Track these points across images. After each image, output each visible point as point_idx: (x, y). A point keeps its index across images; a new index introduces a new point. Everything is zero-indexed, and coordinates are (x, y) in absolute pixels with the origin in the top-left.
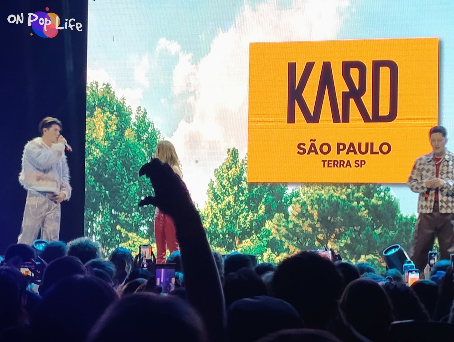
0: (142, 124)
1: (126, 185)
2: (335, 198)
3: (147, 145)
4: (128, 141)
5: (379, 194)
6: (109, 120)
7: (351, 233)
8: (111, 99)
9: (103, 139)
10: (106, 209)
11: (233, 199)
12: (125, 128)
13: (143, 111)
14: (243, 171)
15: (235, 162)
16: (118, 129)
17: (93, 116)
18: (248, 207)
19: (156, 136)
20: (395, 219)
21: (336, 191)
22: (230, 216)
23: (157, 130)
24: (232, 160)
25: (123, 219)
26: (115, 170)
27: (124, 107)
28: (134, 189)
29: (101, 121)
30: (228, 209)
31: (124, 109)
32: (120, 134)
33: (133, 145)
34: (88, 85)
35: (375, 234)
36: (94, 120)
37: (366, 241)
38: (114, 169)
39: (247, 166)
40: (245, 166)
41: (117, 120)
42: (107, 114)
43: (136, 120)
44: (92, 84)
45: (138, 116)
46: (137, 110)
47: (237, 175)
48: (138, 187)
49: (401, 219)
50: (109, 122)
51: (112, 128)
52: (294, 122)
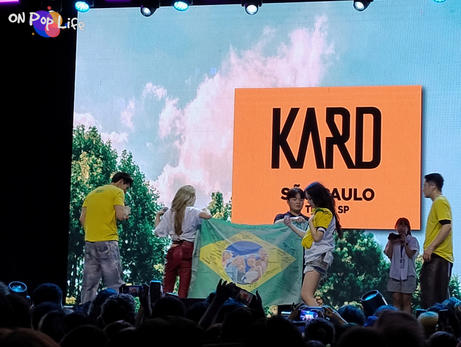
0: (128, 167)
5: (362, 241)
6: (94, 163)
7: (335, 279)
8: (97, 142)
9: (88, 182)
12: (110, 172)
13: (129, 154)
14: (227, 216)
15: (220, 206)
16: (103, 172)
17: (79, 159)
19: (141, 179)
20: (378, 265)
24: (216, 204)
27: (110, 150)
29: (86, 164)
31: (110, 153)
32: (105, 177)
34: (75, 128)
35: (359, 280)
36: (80, 163)
37: (350, 287)
39: (231, 210)
40: (229, 211)
41: (102, 164)
42: (92, 158)
43: (121, 163)
44: (78, 127)
45: (124, 159)
46: (122, 154)
47: (221, 219)
48: (122, 230)
49: (384, 266)
50: (94, 165)
51: (97, 171)
52: (278, 168)
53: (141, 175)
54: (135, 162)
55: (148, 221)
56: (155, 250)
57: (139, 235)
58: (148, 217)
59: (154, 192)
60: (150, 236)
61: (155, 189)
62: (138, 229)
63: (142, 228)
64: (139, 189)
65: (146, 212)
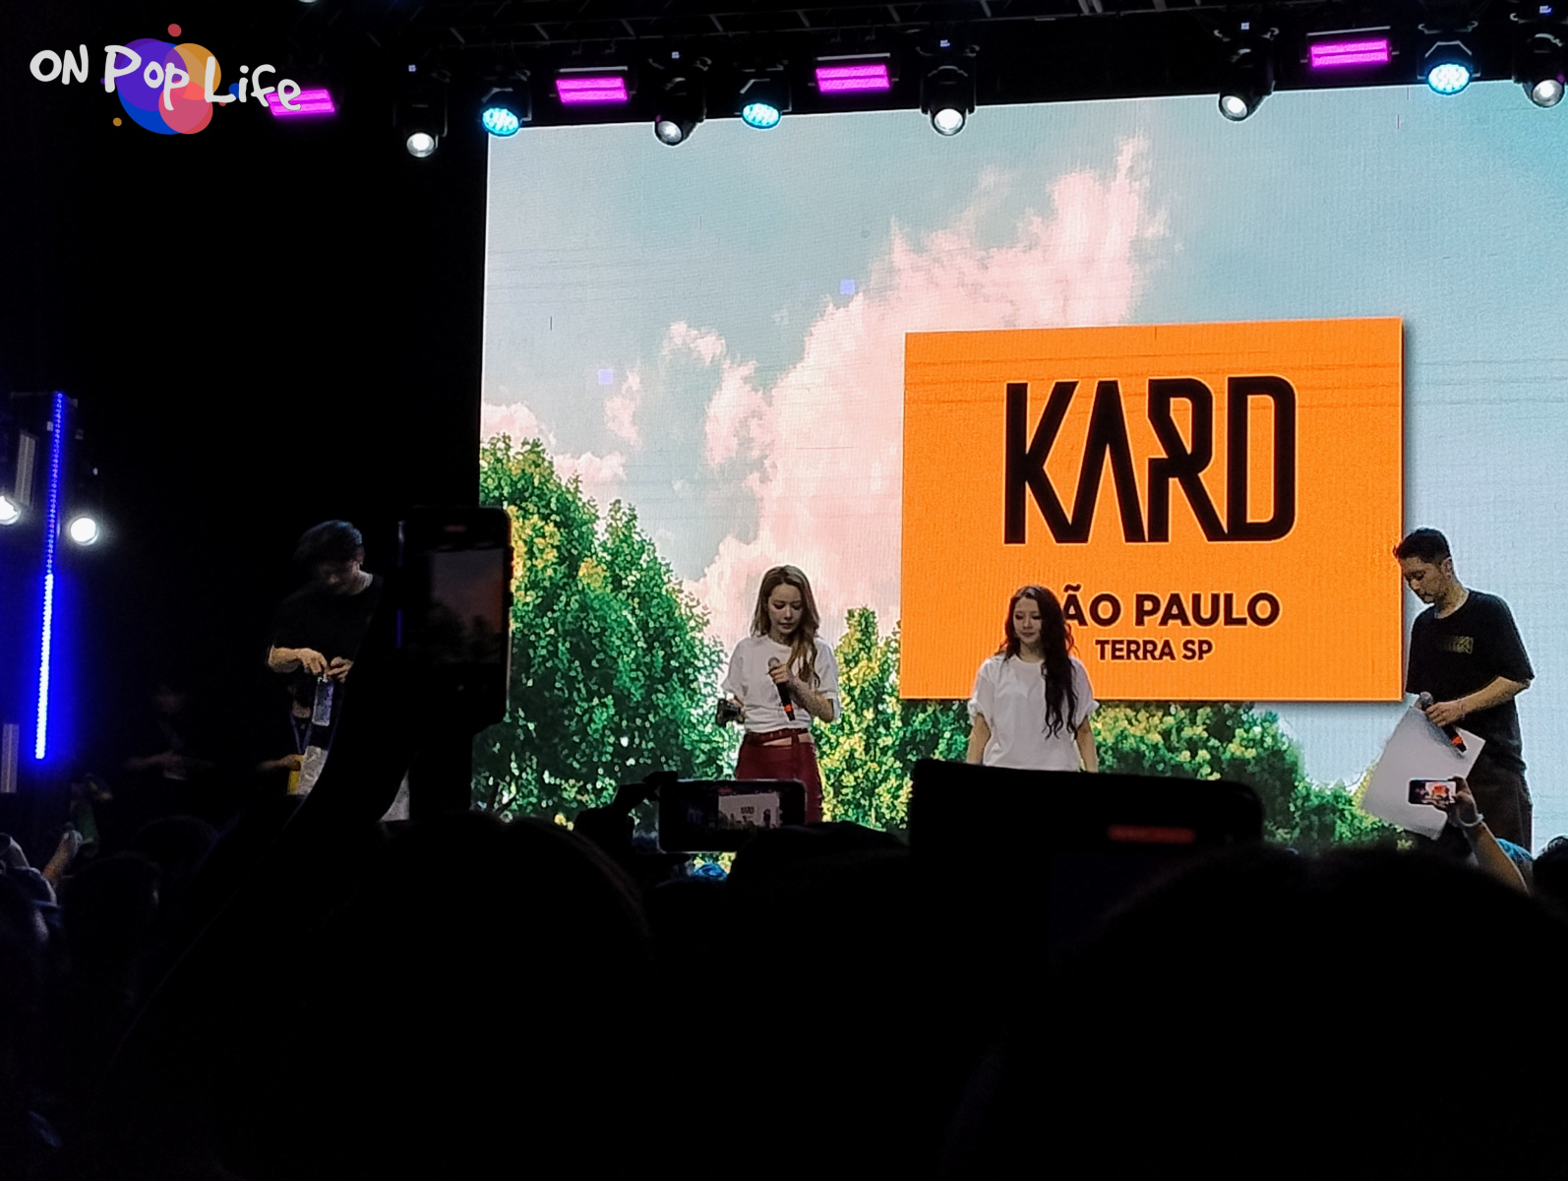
0: (624, 545)
1: (580, 706)
2: (1131, 740)
3: (636, 600)
4: (587, 590)
5: (1247, 731)
6: (537, 536)
8: (543, 480)
9: (523, 585)
10: (529, 770)
11: (863, 743)
12: (580, 558)
13: (628, 512)
14: (888, 670)
15: (869, 645)
16: (561, 560)
18: (901, 765)
19: (660, 578)
20: (1290, 796)
21: (1133, 721)
22: (854, 787)
23: (663, 563)
24: (859, 641)
25: (572, 796)
26: (552, 667)
27: (577, 501)
28: (601, 717)
29: (517, 538)
30: (847, 769)
31: (577, 508)
32: (567, 572)
33: (600, 600)
34: (484, 444)
38: (549, 664)
39: (898, 655)
40: (894, 657)
41: (558, 537)
42: (532, 521)
43: (607, 535)
44: (495, 441)
45: (614, 525)
46: (611, 510)
47: (873, 680)
48: (612, 711)
49: (1307, 798)
50: (536, 540)
51: (545, 557)
52: (1022, 541)
53: (660, 564)
54: (644, 529)
55: (681, 686)
56: (701, 764)
57: (656, 722)
58: (681, 676)
59: (694, 610)
60: (685, 727)
61: (698, 603)
62: (655, 708)
63: (666, 706)
64: (655, 602)
65: (673, 663)
